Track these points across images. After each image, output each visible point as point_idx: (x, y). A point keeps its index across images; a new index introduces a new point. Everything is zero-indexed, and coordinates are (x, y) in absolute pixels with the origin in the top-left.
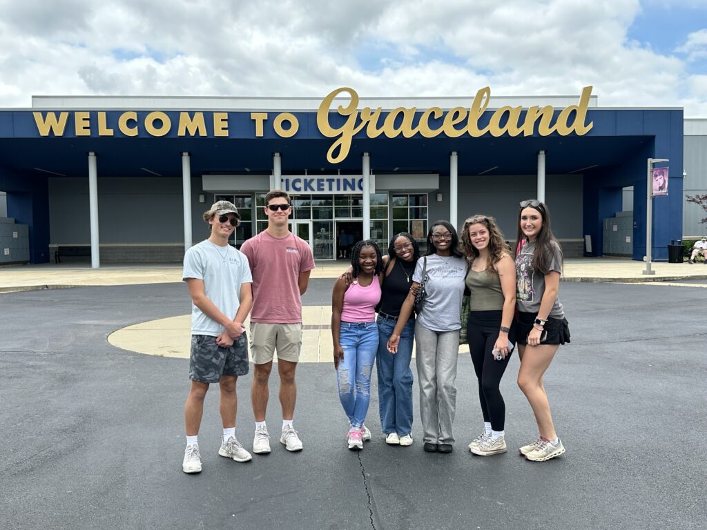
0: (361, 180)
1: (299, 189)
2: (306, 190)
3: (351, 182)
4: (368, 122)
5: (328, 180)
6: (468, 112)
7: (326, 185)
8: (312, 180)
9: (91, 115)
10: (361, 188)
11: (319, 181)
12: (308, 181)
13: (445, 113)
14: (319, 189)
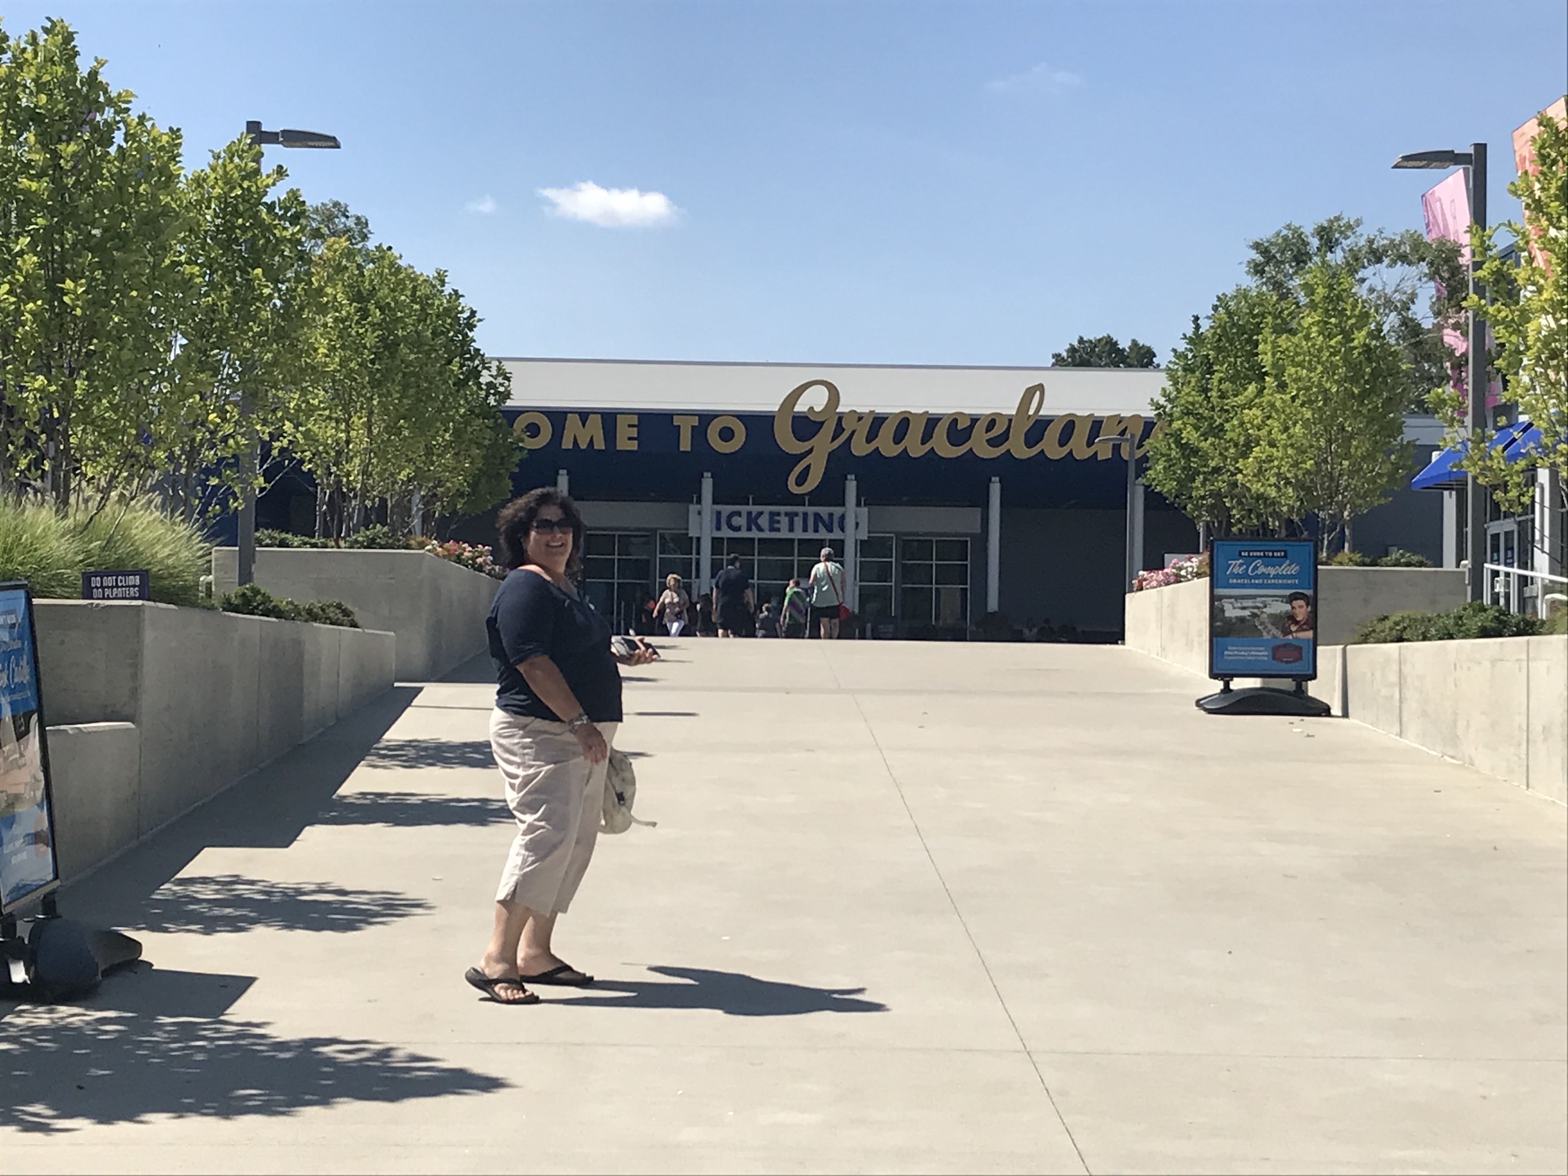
0: (843, 516)
1: (738, 529)
2: (749, 529)
3: (826, 518)
4: (853, 432)
5: (786, 514)
6: (1010, 421)
7: (784, 522)
8: (760, 514)
10: (842, 530)
11: (772, 514)
12: (754, 515)
13: (974, 420)
14: (772, 529)
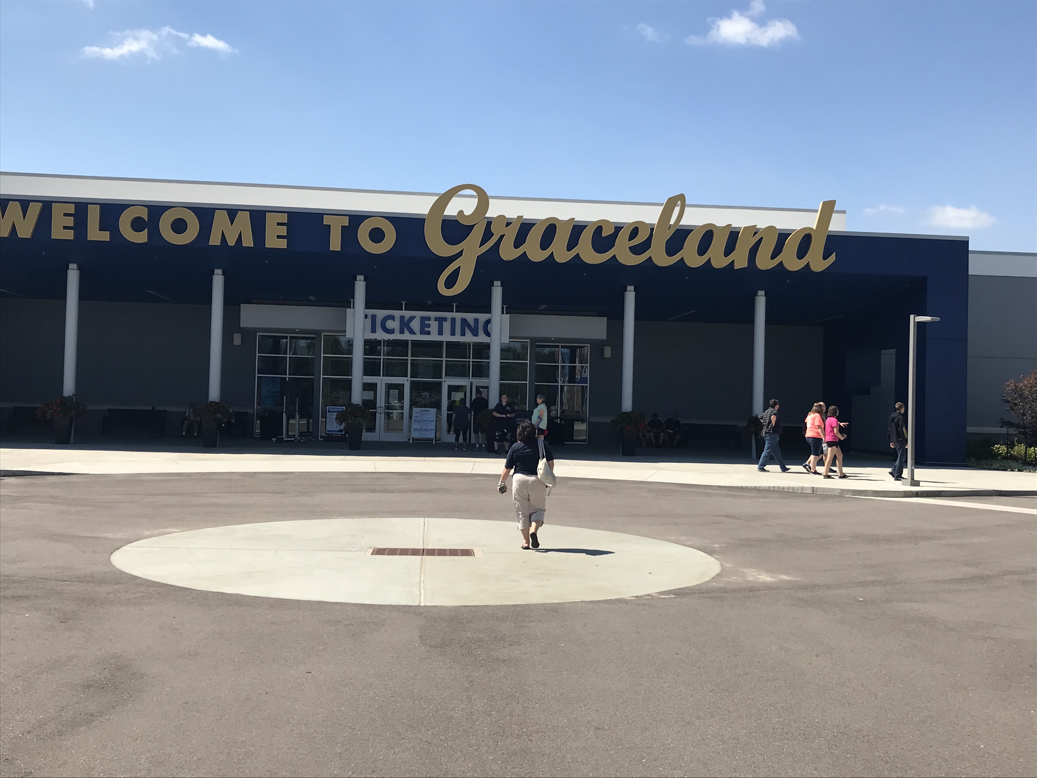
0: (488, 322)
1: (391, 332)
3: (472, 324)
4: (502, 236)
5: (436, 319)
6: (652, 229)
7: (434, 326)
8: (412, 318)
9: (76, 208)
10: (488, 334)
11: (423, 319)
12: (406, 320)
13: (618, 228)
14: (423, 332)
